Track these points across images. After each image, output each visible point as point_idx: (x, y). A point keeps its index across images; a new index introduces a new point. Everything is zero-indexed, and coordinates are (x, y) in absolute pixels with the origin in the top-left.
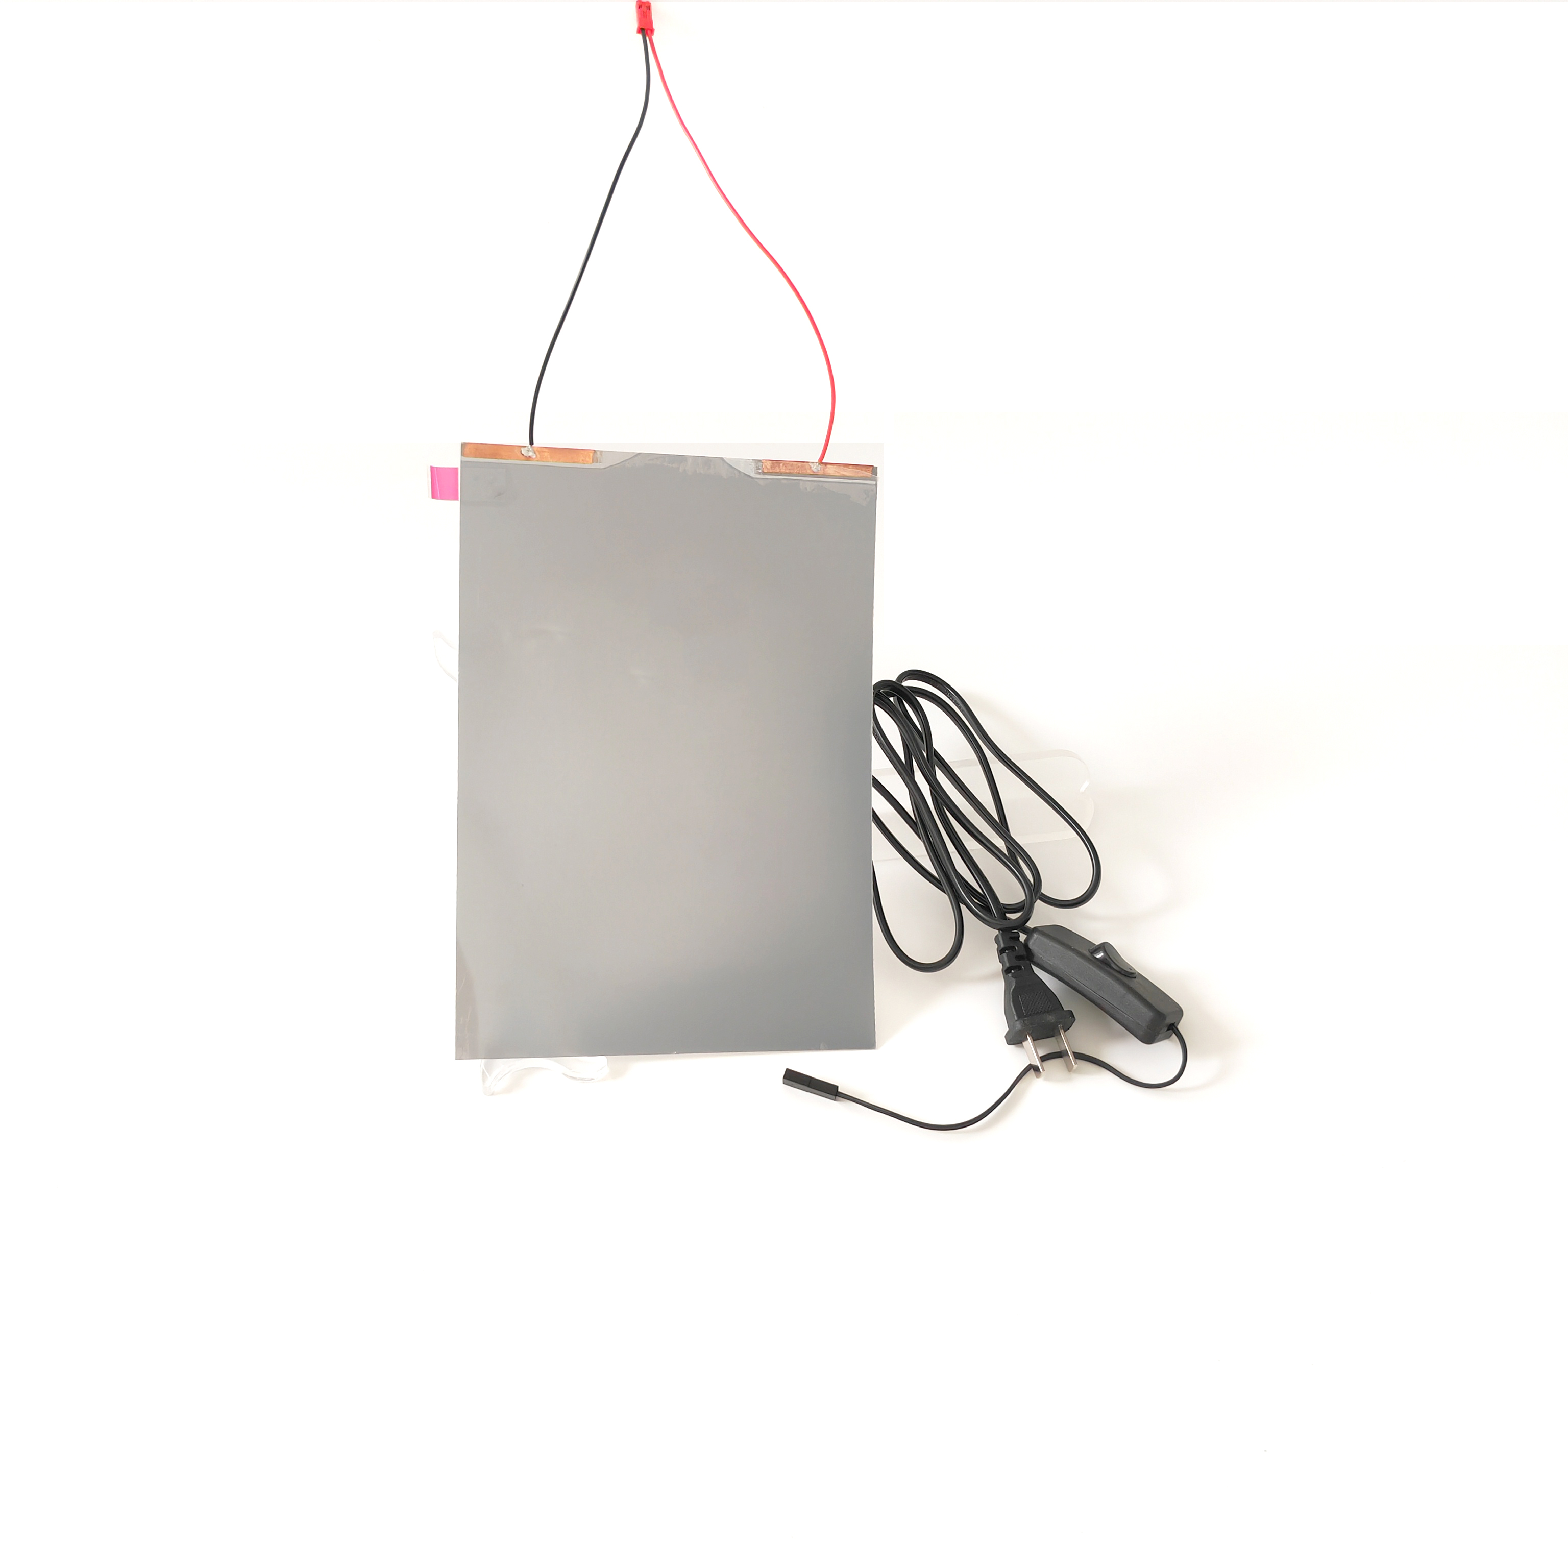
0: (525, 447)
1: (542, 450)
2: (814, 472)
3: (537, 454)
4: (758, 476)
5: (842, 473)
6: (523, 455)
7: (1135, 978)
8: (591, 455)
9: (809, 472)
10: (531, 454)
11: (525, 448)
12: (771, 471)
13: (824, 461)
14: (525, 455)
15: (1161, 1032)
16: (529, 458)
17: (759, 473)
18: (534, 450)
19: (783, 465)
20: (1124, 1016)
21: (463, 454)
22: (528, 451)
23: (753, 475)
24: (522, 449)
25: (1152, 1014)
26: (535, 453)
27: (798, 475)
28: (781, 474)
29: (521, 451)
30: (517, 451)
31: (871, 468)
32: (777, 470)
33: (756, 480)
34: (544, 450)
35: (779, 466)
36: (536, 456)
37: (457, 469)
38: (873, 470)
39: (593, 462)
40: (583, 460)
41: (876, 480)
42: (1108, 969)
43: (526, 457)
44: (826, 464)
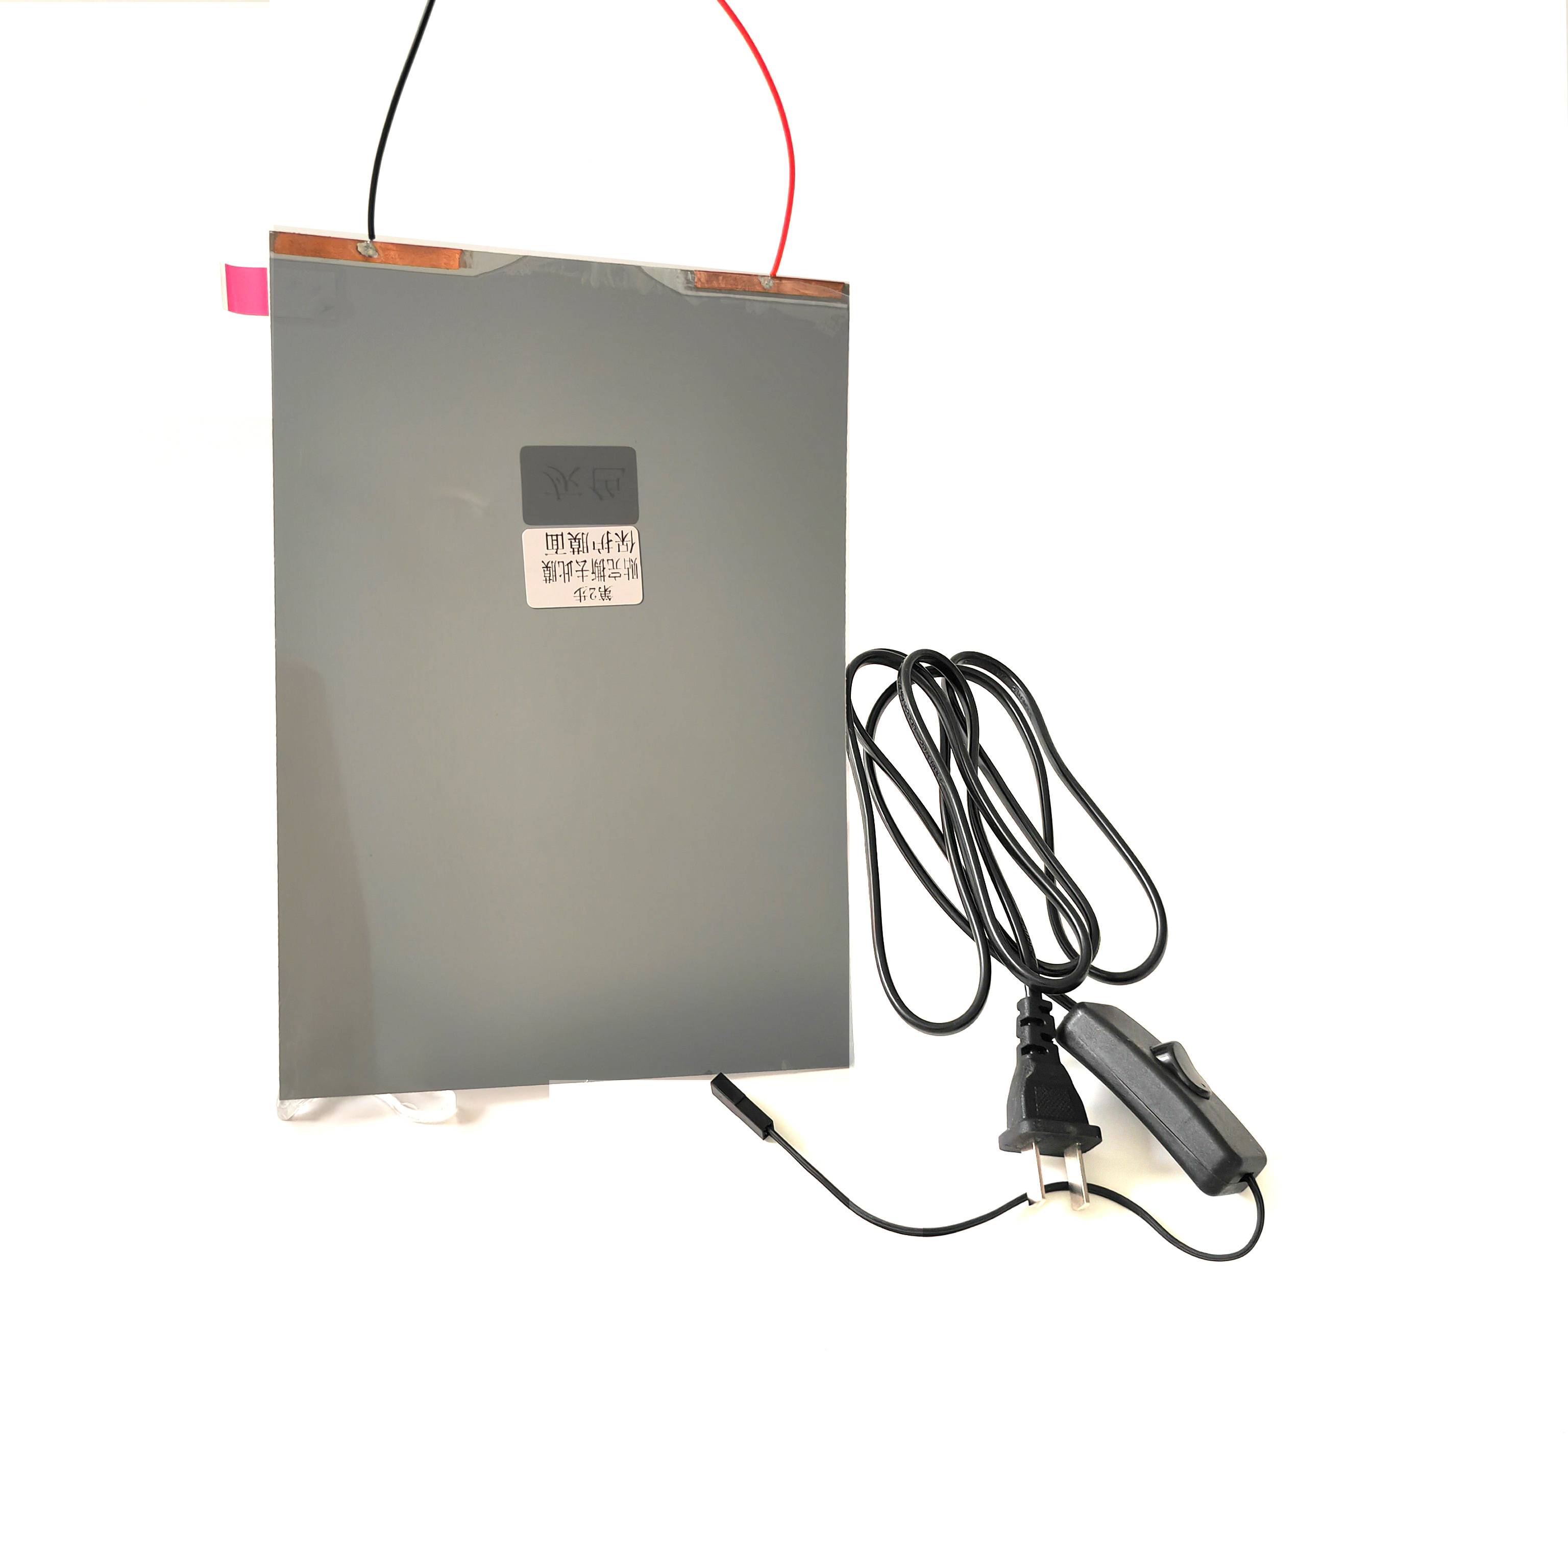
0: (363, 241)
1: (387, 247)
2: (764, 288)
3: (381, 252)
4: (690, 293)
5: (802, 291)
6: (360, 253)
7: (1208, 1099)
8: (457, 256)
9: (758, 288)
10: (371, 252)
11: (363, 244)
12: (706, 286)
13: (779, 274)
14: (363, 253)
15: (1231, 1182)
16: (368, 258)
17: (691, 289)
18: (375, 247)
19: (724, 277)
20: (1184, 1149)
21: (273, 248)
22: (367, 247)
23: (682, 291)
24: (358, 244)
25: (1222, 1155)
26: (377, 251)
27: (744, 292)
28: (720, 290)
29: (357, 248)
30: (350, 247)
31: (842, 286)
32: (715, 284)
33: (687, 298)
34: (391, 246)
35: (718, 280)
36: (379, 254)
37: (264, 270)
38: (844, 288)
39: (460, 267)
40: (445, 264)
41: (846, 301)
42: (1174, 1080)
43: (364, 256)
44: (781, 278)
